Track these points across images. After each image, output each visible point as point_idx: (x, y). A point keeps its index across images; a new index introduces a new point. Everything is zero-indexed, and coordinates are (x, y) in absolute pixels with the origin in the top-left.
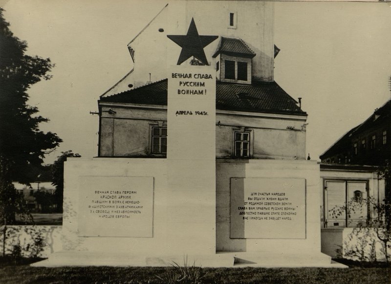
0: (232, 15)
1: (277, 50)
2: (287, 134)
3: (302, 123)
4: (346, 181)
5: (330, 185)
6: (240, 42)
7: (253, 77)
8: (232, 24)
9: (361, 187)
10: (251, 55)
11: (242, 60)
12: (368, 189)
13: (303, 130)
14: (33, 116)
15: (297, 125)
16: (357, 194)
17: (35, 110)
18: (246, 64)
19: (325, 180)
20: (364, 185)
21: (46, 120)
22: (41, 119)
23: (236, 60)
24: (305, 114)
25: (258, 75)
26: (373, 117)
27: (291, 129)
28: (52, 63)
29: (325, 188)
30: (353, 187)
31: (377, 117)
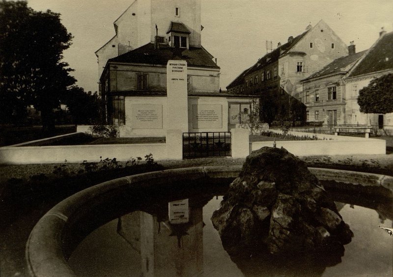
0: (177, 9)
1: (202, 28)
2: (209, 78)
3: (217, 73)
4: (240, 103)
5: (232, 106)
6: (181, 25)
7: (189, 45)
8: (177, 14)
9: (248, 106)
10: (189, 33)
11: (184, 35)
12: (250, 107)
13: (218, 76)
14: (66, 68)
15: (215, 74)
16: (246, 110)
17: (67, 65)
18: (186, 38)
19: (230, 103)
20: (249, 105)
21: (73, 70)
22: (70, 70)
23: (180, 35)
24: (219, 68)
25: (192, 44)
26: (256, 65)
27: (212, 76)
28: (72, 36)
29: (229, 107)
30: (243, 107)
31: (259, 65)
